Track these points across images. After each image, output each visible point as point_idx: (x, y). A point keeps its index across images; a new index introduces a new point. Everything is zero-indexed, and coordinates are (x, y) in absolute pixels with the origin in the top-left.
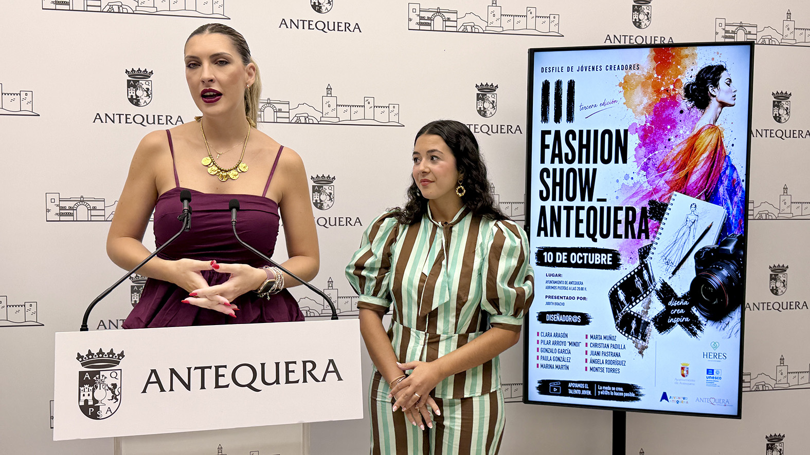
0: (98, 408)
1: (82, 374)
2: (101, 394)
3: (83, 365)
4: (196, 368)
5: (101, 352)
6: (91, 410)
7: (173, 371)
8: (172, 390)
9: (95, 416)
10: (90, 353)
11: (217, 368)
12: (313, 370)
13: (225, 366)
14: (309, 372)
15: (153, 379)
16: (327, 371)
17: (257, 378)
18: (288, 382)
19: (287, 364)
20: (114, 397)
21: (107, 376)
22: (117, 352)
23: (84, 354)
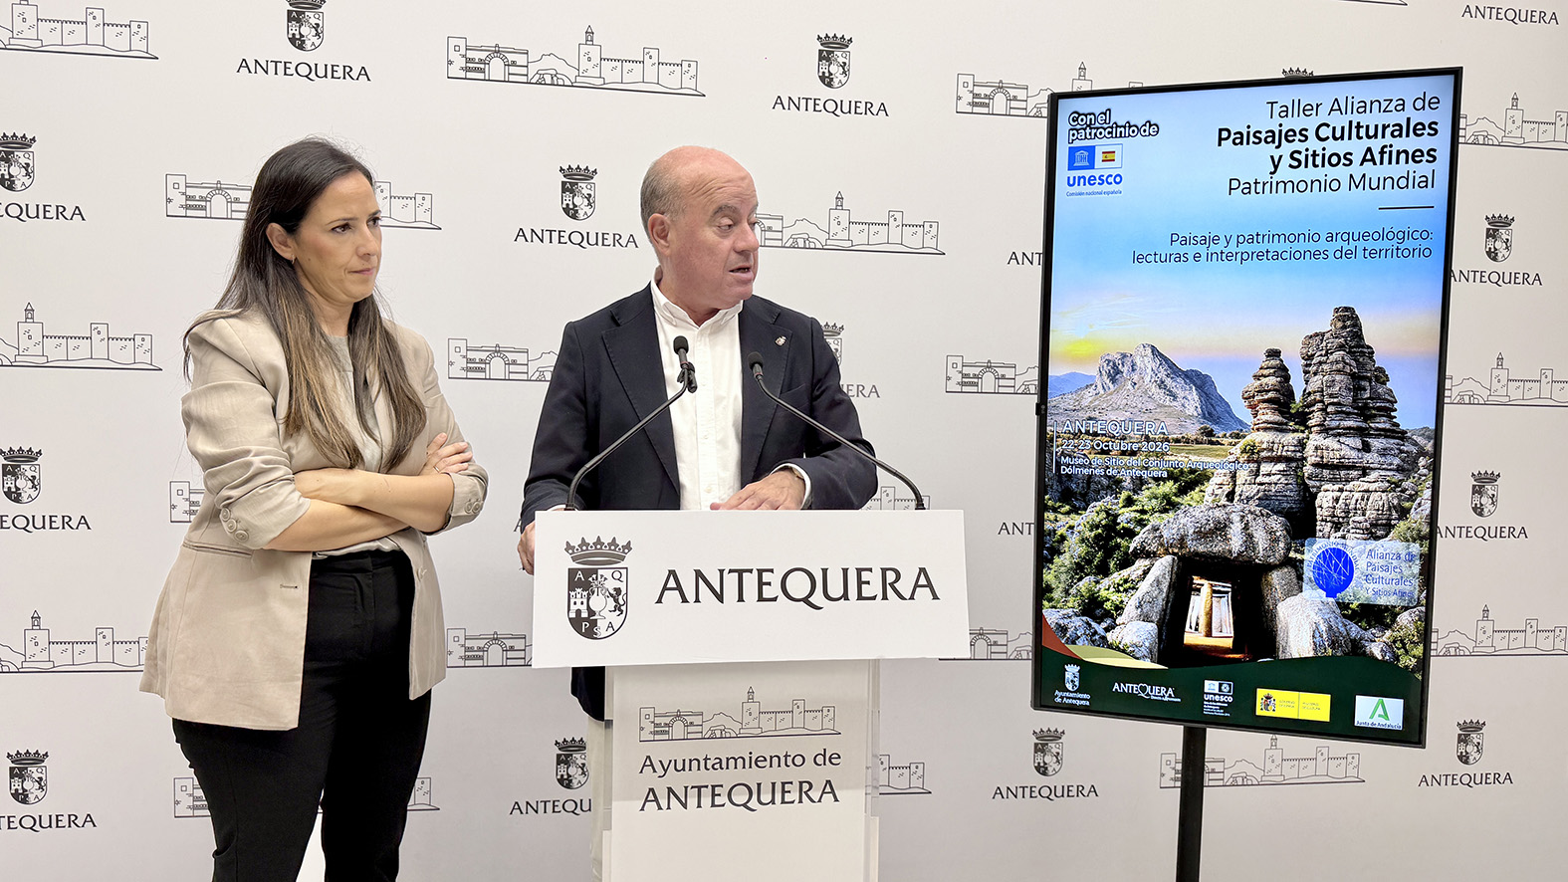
0: (594, 623)
1: (572, 572)
2: (598, 602)
3: (574, 559)
4: (731, 571)
5: (599, 541)
6: (585, 625)
7: (699, 574)
8: (697, 601)
9: (590, 634)
10: (584, 543)
11: (760, 572)
12: (896, 581)
13: (772, 571)
14: (891, 585)
15: (672, 584)
16: (916, 586)
17: (817, 591)
18: (860, 597)
19: (859, 571)
20: (618, 608)
21: (608, 578)
22: (621, 542)
23: (576, 543)
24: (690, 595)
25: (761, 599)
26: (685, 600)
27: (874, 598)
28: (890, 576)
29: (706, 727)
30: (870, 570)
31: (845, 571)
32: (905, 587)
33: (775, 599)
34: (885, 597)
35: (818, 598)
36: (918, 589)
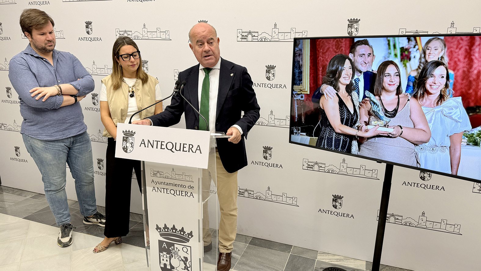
0: (127, 149)
1: (124, 137)
2: (128, 145)
3: (124, 134)
4: (155, 141)
5: (129, 131)
6: (125, 149)
7: (149, 141)
8: (148, 147)
9: (126, 152)
10: (126, 131)
11: (162, 142)
12: (192, 148)
13: (164, 142)
14: (191, 148)
15: (143, 142)
16: (197, 149)
17: (173, 148)
18: (183, 151)
19: (184, 144)
20: (132, 146)
21: (130, 139)
22: (133, 132)
23: (125, 131)
24: (147, 146)
25: (161, 148)
26: (145, 147)
27: (186, 151)
28: (191, 146)
29: (164, 175)
30: (186, 144)
31: (181, 144)
32: (194, 149)
33: (164, 149)
34: (189, 152)
35: (174, 150)
36: (197, 150)
